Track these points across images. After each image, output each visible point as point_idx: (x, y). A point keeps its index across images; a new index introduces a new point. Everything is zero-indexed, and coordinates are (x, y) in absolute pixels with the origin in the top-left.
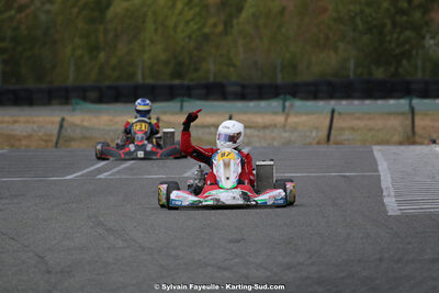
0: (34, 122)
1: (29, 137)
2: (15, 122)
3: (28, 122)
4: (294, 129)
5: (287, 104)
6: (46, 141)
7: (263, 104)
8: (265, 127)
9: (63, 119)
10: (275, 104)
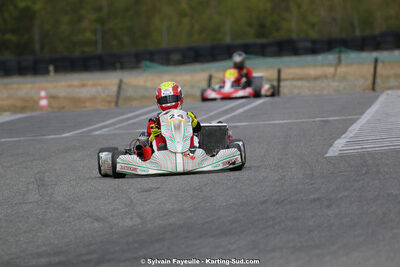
0: (101, 85)
1: (93, 99)
2: (83, 85)
3: (94, 85)
4: (344, 79)
5: (343, 56)
6: (109, 102)
7: (320, 58)
8: (316, 78)
9: (121, 82)
10: (331, 57)
